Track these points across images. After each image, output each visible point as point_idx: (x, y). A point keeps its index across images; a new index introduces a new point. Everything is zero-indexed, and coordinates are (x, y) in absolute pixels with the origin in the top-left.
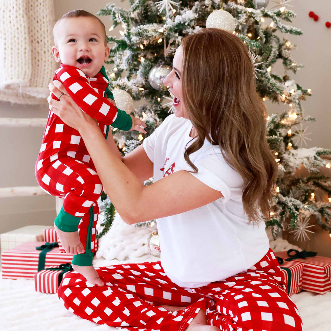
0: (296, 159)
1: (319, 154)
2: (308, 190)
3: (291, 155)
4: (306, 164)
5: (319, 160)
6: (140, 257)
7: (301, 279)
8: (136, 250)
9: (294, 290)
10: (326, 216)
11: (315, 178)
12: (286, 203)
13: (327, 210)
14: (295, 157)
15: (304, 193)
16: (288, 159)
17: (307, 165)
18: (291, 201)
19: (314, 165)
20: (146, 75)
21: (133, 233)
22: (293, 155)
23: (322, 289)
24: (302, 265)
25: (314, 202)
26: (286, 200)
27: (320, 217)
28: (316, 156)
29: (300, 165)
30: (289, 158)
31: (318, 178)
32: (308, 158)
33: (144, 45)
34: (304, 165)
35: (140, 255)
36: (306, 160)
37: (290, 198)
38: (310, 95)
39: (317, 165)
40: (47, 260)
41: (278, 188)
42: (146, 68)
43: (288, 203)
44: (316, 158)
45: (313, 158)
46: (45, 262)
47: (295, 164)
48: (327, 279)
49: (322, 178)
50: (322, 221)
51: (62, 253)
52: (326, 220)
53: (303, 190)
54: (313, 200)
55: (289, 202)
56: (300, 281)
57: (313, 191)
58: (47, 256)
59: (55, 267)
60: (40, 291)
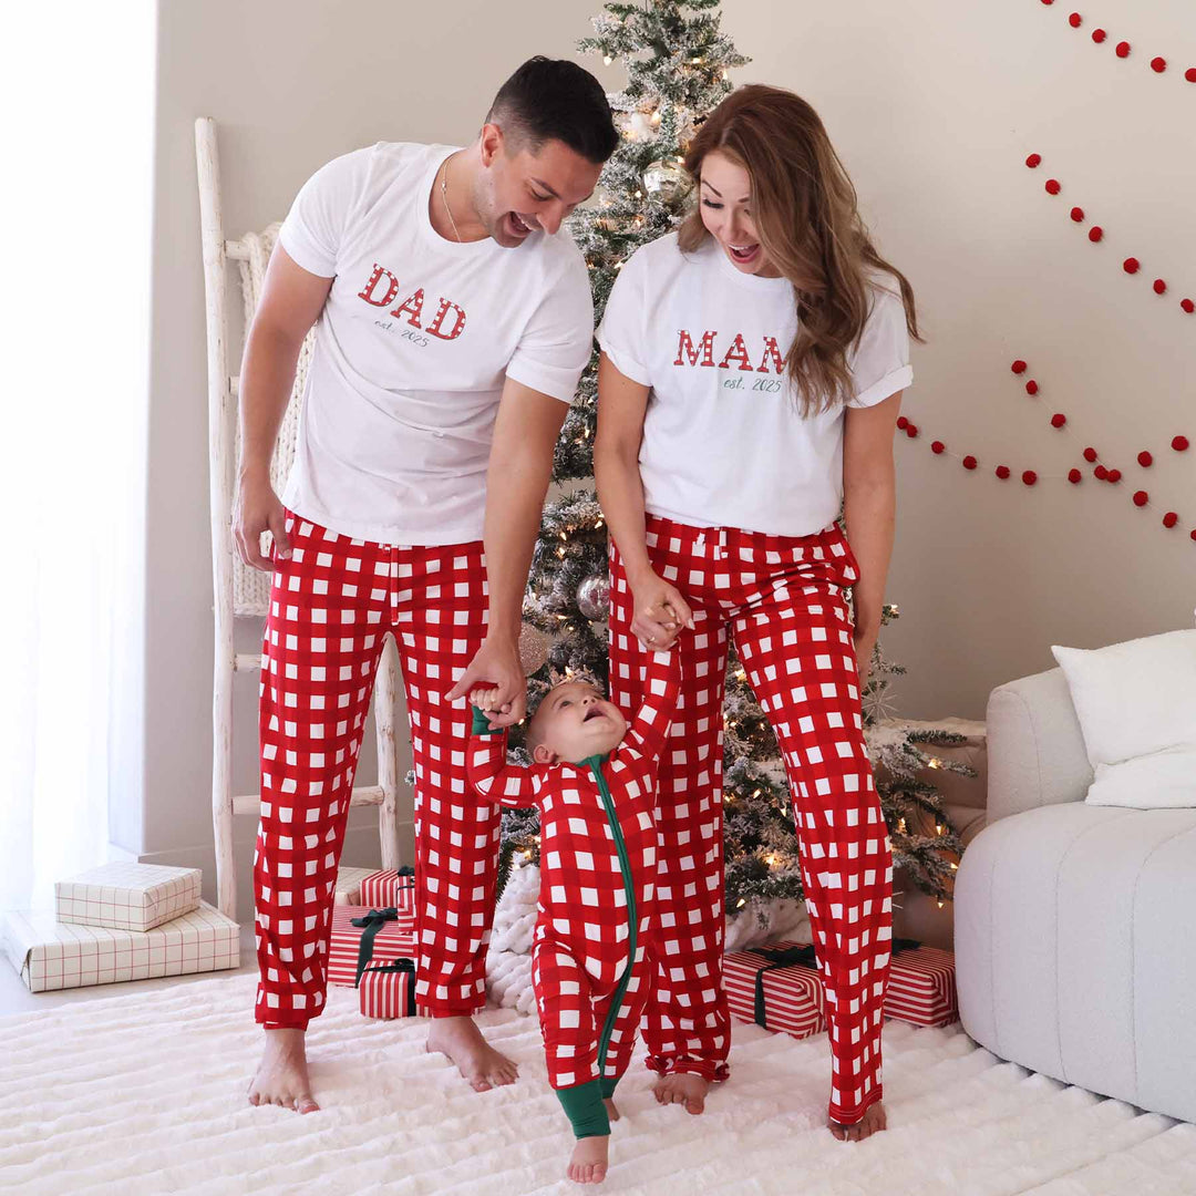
1: (913, 738)
4: (887, 761)
5: (913, 754)
10: (930, 865)
11: (908, 787)
13: (932, 853)
17: (890, 763)
19: (903, 764)
20: (571, 588)
23: (929, 1018)
25: (905, 836)
27: (917, 868)
28: (908, 743)
31: (913, 788)
32: (891, 748)
33: (567, 532)
34: (884, 762)
36: (886, 751)
38: (896, 616)
39: (909, 766)
40: (375, 948)
42: (570, 577)
44: (907, 750)
45: (902, 750)
46: (372, 952)
48: (939, 998)
49: (920, 787)
50: (920, 875)
52: (930, 873)
57: (903, 814)
58: (376, 941)
59: (390, 964)
60: (371, 1015)
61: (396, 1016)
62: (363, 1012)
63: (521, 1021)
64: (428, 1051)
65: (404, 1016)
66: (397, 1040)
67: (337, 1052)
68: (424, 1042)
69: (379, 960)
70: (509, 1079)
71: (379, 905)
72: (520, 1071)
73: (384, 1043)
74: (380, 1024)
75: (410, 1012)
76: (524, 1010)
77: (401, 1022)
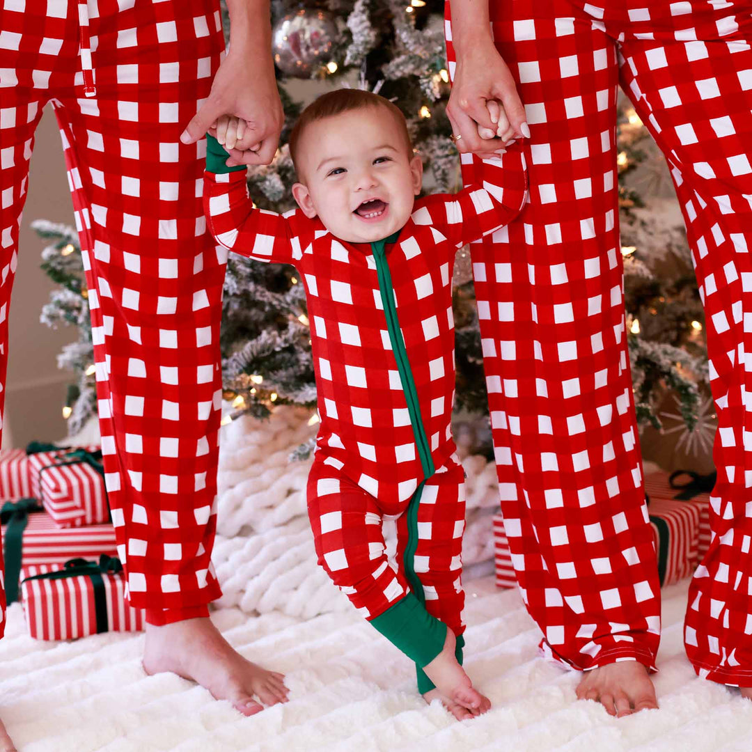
0: (651, 234)
2: (684, 314)
3: (637, 224)
4: (679, 248)
6: (285, 524)
7: (695, 543)
8: (271, 507)
9: (678, 572)
12: (655, 357)
14: (650, 229)
15: (675, 324)
16: (632, 236)
17: (683, 249)
18: (665, 353)
21: (254, 462)
22: (643, 223)
24: (697, 508)
26: (653, 353)
29: (665, 250)
30: (635, 233)
34: (675, 250)
35: (284, 520)
36: (676, 235)
37: (663, 346)
40: (26, 550)
41: (636, 323)
43: (659, 360)
46: (21, 556)
47: (651, 248)
51: (64, 528)
53: (671, 316)
54: (698, 339)
55: (662, 357)
56: (693, 549)
57: (693, 316)
58: (26, 540)
59: (55, 568)
60: (46, 637)
61: (81, 635)
62: (34, 634)
63: (253, 623)
64: (148, 673)
65: (92, 633)
66: (97, 665)
67: (24, 690)
68: (137, 662)
69: (38, 566)
70: (279, 695)
71: (12, 495)
72: (289, 683)
73: (82, 671)
74: (63, 647)
75: (100, 626)
76: (252, 607)
77: (92, 641)
